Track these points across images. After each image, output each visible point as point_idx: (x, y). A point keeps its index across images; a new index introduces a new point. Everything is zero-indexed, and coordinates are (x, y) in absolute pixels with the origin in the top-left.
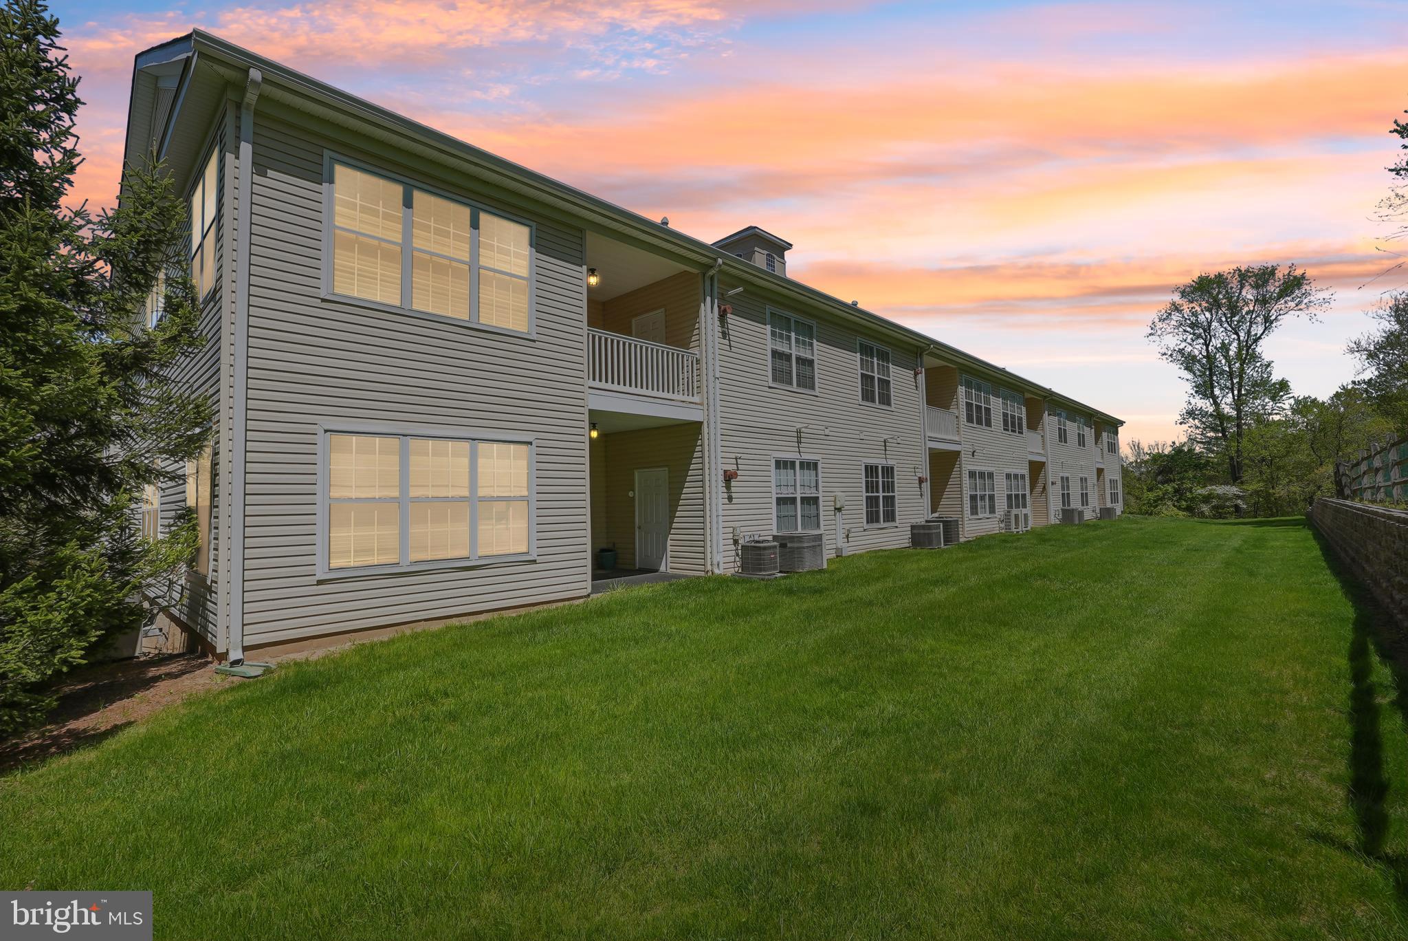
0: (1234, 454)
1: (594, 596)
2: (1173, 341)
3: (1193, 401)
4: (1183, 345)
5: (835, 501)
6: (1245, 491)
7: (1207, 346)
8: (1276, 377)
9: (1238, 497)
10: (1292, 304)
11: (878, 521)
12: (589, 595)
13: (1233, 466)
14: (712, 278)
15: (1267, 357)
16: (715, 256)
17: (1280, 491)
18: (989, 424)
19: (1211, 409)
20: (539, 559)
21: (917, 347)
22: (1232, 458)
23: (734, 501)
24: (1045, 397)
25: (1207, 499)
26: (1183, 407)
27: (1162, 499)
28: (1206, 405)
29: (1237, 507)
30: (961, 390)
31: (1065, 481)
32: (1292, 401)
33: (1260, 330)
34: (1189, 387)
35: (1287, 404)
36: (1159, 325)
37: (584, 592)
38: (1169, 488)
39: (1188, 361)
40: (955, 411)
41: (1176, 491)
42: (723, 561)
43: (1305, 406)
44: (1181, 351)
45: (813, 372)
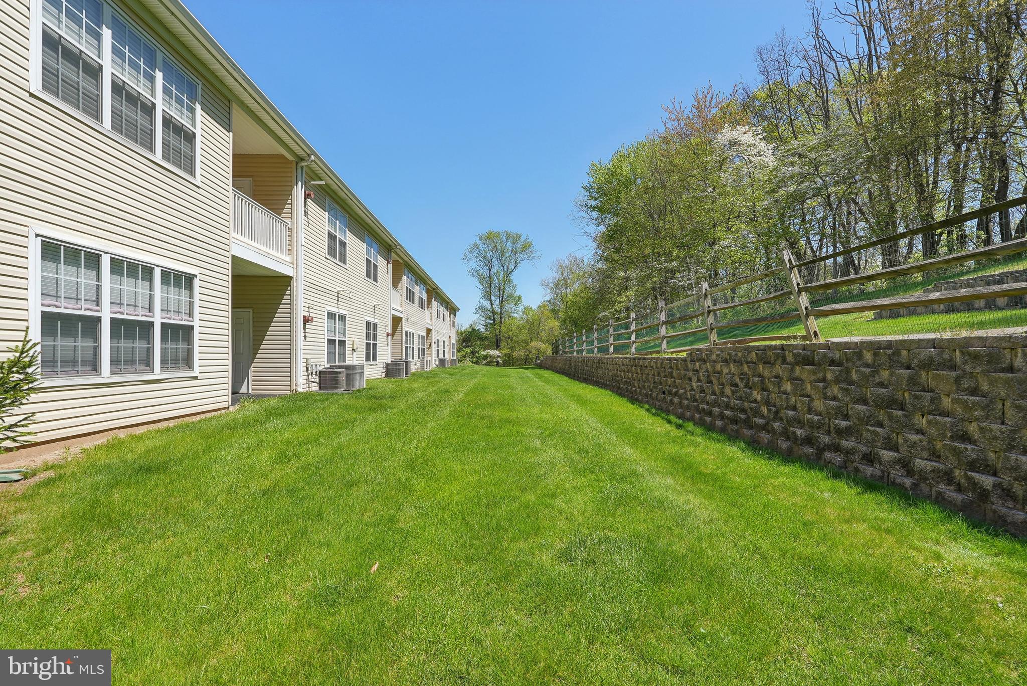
0: (498, 333)
1: (232, 409)
2: (474, 264)
3: (482, 301)
4: (479, 268)
5: (353, 344)
6: (501, 353)
7: (490, 271)
8: (517, 293)
9: (499, 356)
10: (526, 256)
11: (370, 360)
12: (228, 408)
13: (497, 339)
14: (302, 168)
15: (515, 282)
16: (309, 152)
17: (515, 354)
18: (413, 303)
19: (489, 307)
20: (200, 376)
21: (390, 245)
22: (497, 336)
23: (308, 339)
24: (434, 289)
25: (485, 357)
26: (477, 305)
27: (464, 357)
28: (487, 304)
29: (498, 362)
30: (404, 278)
31: (438, 341)
32: (523, 307)
33: (512, 267)
34: (480, 293)
35: (521, 308)
36: (468, 254)
37: (225, 405)
38: (468, 350)
39: (481, 279)
40: (401, 291)
41: (472, 352)
42: (303, 383)
43: (527, 310)
44: (477, 271)
45: (345, 251)
